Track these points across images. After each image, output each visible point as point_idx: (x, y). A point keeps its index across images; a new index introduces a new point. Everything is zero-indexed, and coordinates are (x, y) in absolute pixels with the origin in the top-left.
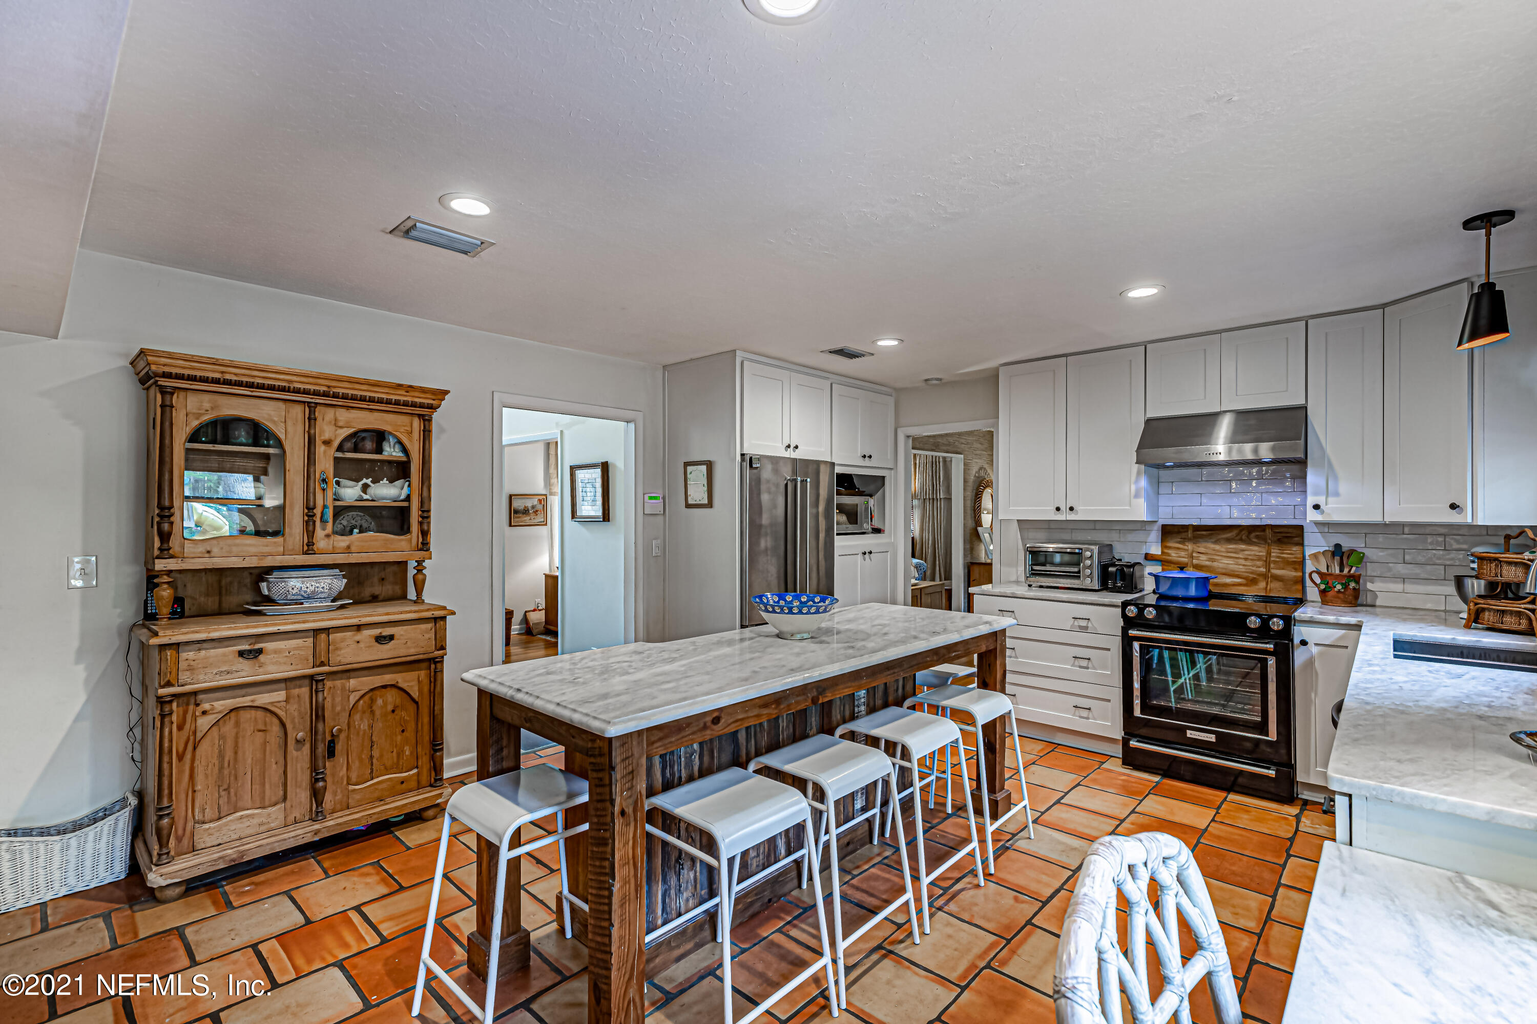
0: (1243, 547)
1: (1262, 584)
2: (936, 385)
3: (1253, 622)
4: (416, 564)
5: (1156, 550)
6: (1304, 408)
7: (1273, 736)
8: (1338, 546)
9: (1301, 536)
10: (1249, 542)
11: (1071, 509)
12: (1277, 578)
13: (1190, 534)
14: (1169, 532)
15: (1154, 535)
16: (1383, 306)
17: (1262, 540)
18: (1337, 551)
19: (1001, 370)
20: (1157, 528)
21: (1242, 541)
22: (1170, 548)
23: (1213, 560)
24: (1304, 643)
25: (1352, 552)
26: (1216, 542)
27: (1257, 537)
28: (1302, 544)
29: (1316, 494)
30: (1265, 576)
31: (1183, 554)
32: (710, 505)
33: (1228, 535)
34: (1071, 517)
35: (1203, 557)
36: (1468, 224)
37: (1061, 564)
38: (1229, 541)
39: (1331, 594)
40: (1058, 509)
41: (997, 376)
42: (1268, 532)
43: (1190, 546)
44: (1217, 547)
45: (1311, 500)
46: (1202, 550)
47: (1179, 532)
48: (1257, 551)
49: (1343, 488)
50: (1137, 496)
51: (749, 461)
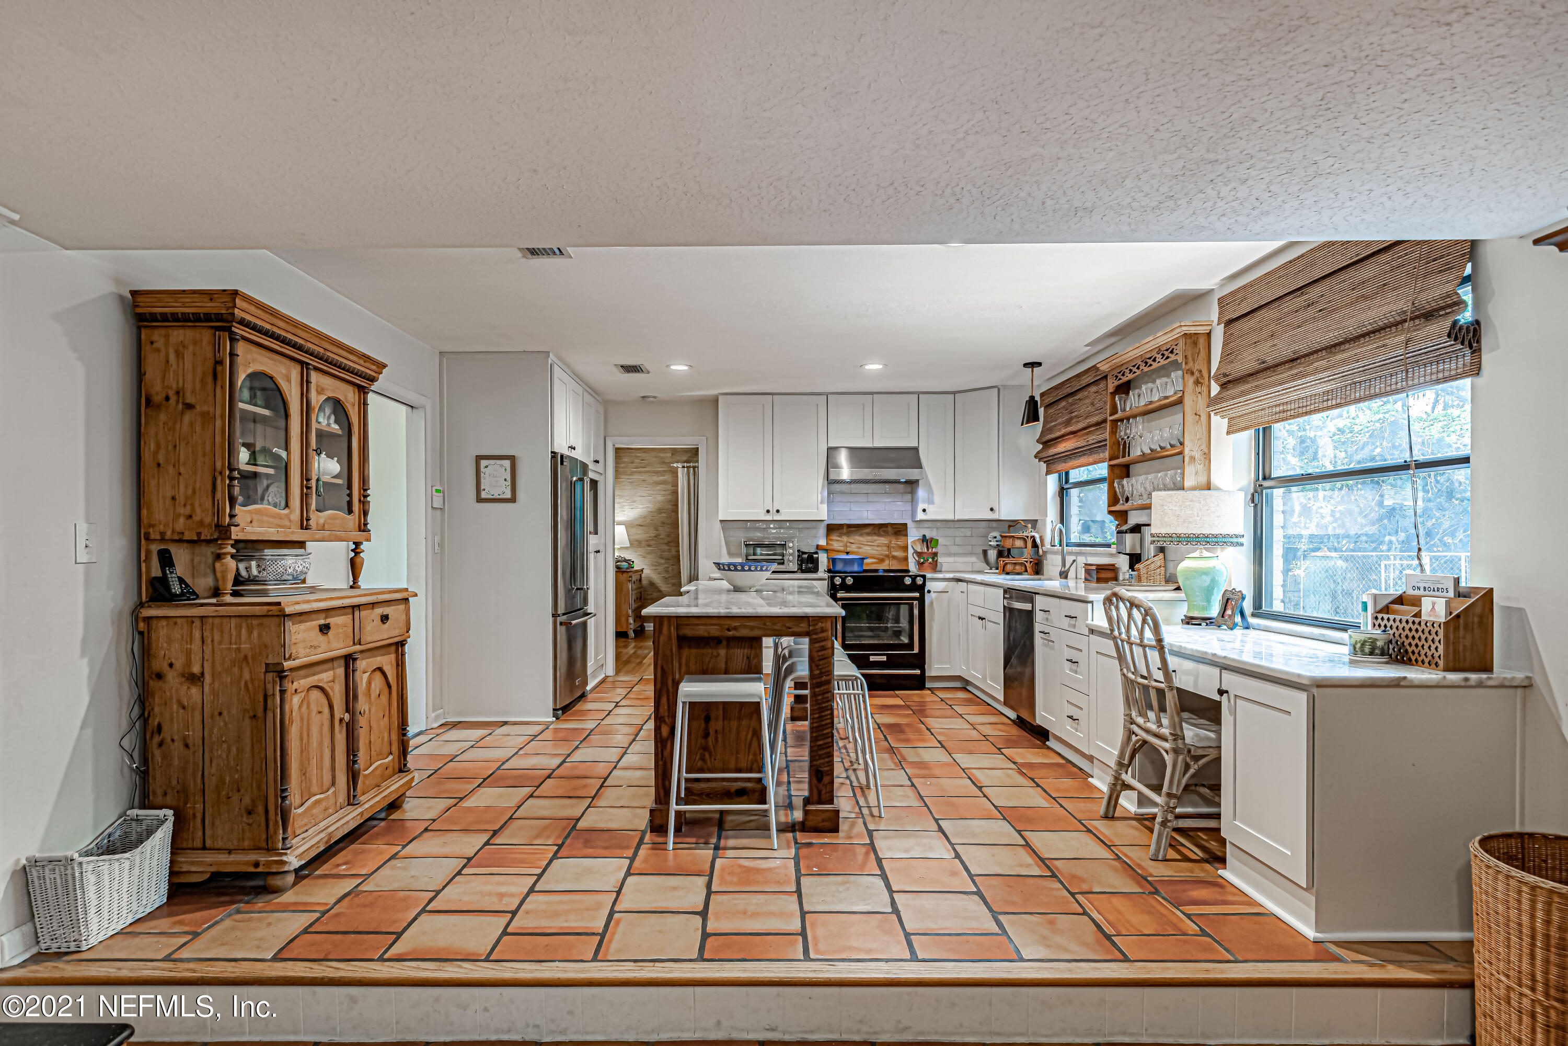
0: (876, 538)
1: (887, 562)
2: (652, 402)
3: (908, 581)
4: (354, 547)
5: (823, 542)
6: (916, 449)
7: (916, 651)
8: (924, 536)
9: (906, 529)
10: (880, 535)
11: (778, 511)
12: (894, 557)
13: (845, 530)
14: (831, 529)
15: (822, 531)
16: (954, 393)
17: (886, 534)
18: (924, 539)
19: (721, 398)
20: (823, 526)
21: (875, 534)
22: (831, 540)
23: (859, 548)
24: (929, 592)
25: (932, 539)
26: (861, 535)
27: (884, 531)
28: (906, 535)
29: (924, 502)
30: (887, 556)
31: (841, 544)
32: (513, 500)
33: (867, 530)
34: (777, 517)
35: (854, 546)
36: (1026, 365)
37: (762, 555)
38: (868, 534)
39: (926, 564)
40: (768, 511)
41: (717, 400)
42: (889, 529)
43: (845, 539)
44: (861, 538)
45: (921, 507)
46: (852, 541)
47: (838, 529)
48: (883, 540)
49: (937, 498)
50: (822, 502)
51: (557, 459)
